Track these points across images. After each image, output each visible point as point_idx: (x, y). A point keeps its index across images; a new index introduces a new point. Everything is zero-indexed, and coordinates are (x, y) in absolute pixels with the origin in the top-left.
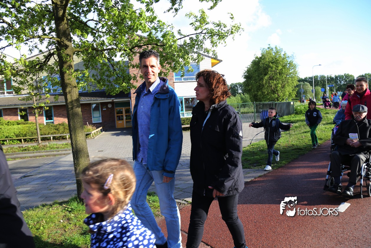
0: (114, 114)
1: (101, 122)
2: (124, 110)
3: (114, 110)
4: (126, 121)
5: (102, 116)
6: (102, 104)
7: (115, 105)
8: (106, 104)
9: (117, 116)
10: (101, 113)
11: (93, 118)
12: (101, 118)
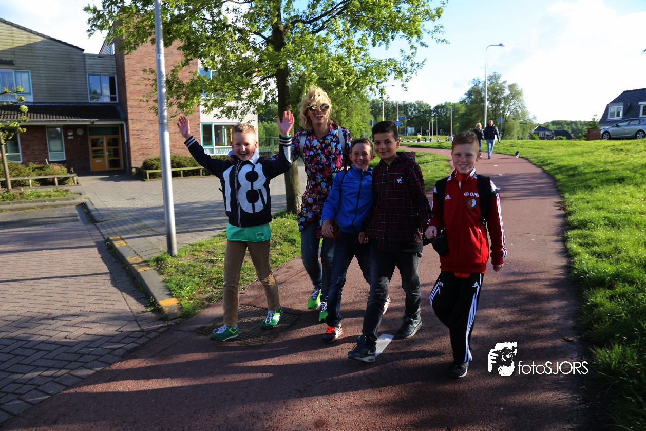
0: (88, 147)
1: (64, 159)
2: (105, 139)
3: (88, 140)
4: (109, 160)
5: (66, 149)
6: (66, 128)
7: (88, 133)
8: (74, 128)
9: (94, 151)
10: (65, 143)
11: (50, 151)
12: (64, 152)
